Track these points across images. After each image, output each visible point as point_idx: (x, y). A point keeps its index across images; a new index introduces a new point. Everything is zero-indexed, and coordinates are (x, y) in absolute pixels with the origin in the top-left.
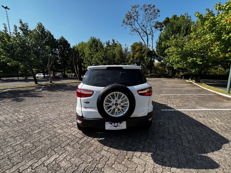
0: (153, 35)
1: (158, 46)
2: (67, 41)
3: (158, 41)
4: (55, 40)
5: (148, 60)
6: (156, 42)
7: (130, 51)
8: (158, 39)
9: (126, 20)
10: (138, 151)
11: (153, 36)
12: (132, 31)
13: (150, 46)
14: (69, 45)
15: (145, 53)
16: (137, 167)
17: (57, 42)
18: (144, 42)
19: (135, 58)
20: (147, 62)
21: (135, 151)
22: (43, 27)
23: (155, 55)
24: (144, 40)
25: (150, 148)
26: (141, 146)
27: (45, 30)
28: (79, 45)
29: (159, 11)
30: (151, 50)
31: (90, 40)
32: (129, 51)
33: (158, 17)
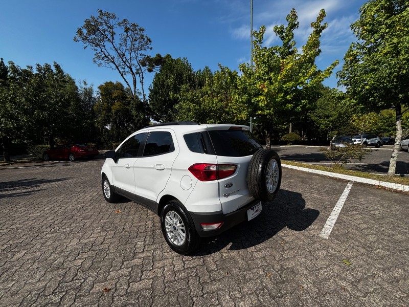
0: (142, 75)
1: (153, 96)
3: (152, 87)
5: (140, 117)
6: (149, 89)
7: (98, 97)
8: (152, 85)
9: (85, 31)
11: (143, 78)
12: (98, 57)
13: (140, 93)
15: (133, 104)
18: (128, 85)
19: (113, 111)
20: (138, 120)
23: (149, 109)
24: (126, 82)
29: (149, 40)
30: (142, 101)
32: (95, 95)
33: (148, 50)
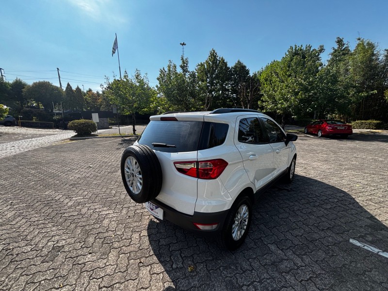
2: (245, 67)
4: (229, 68)
10: (164, 266)
14: (247, 72)
16: (134, 280)
17: (231, 71)
21: (161, 262)
22: (215, 55)
25: (183, 279)
26: (178, 265)
27: (218, 58)
28: (267, 67)
31: (287, 53)
